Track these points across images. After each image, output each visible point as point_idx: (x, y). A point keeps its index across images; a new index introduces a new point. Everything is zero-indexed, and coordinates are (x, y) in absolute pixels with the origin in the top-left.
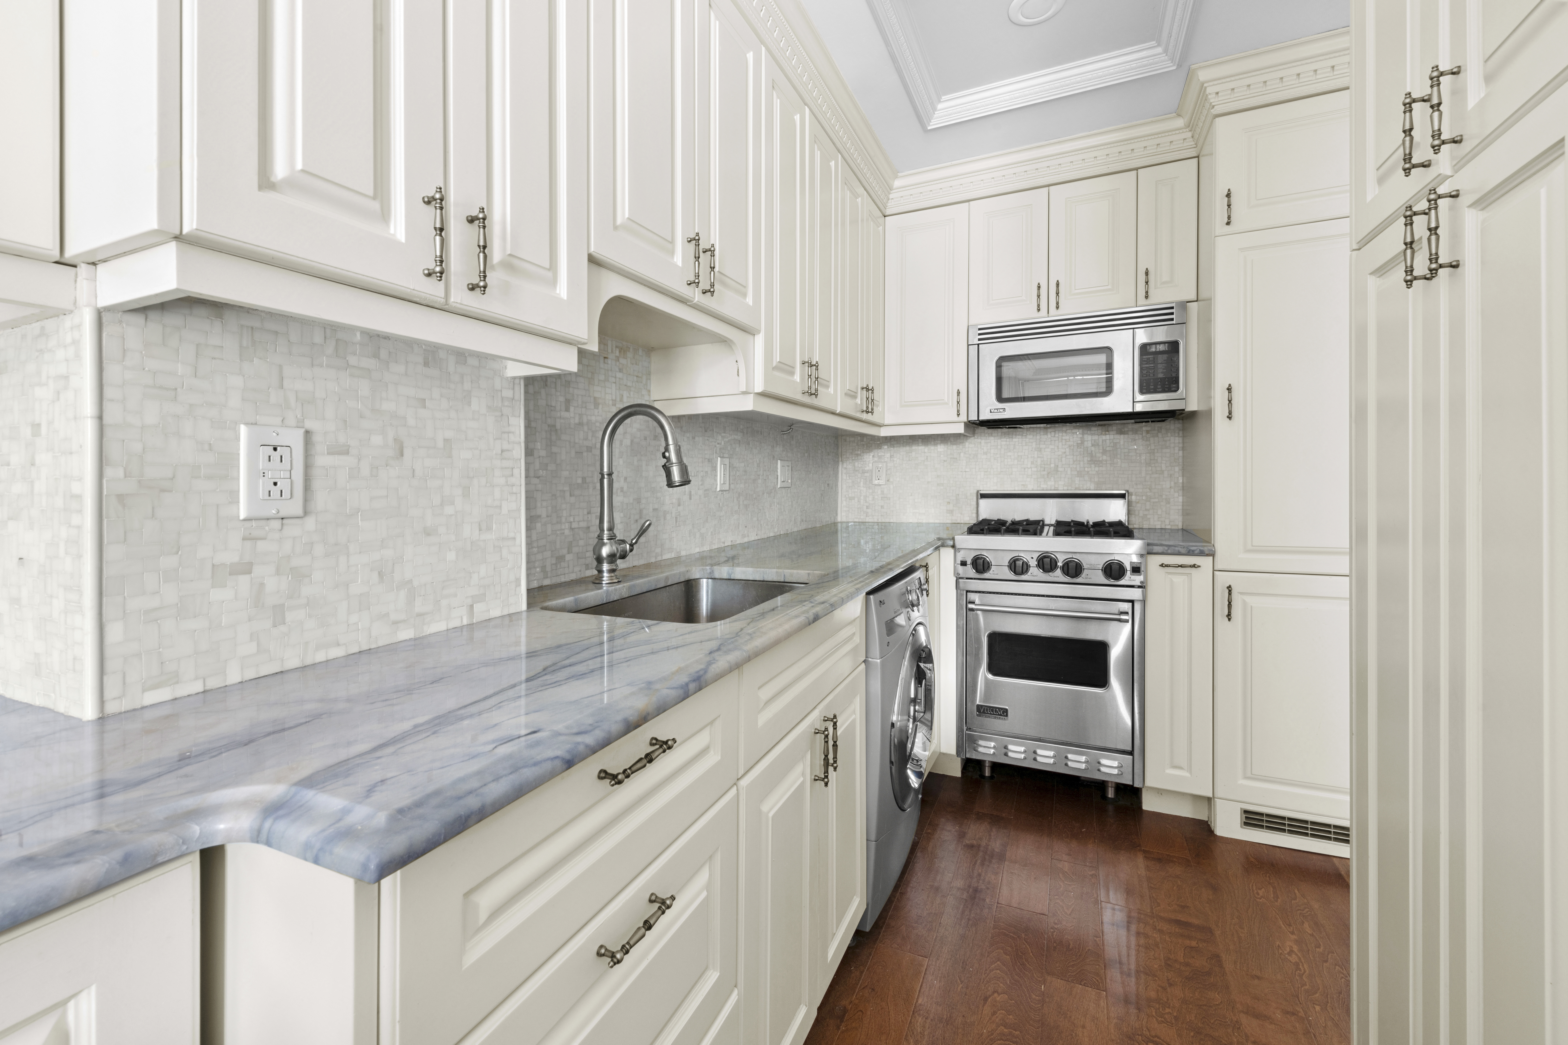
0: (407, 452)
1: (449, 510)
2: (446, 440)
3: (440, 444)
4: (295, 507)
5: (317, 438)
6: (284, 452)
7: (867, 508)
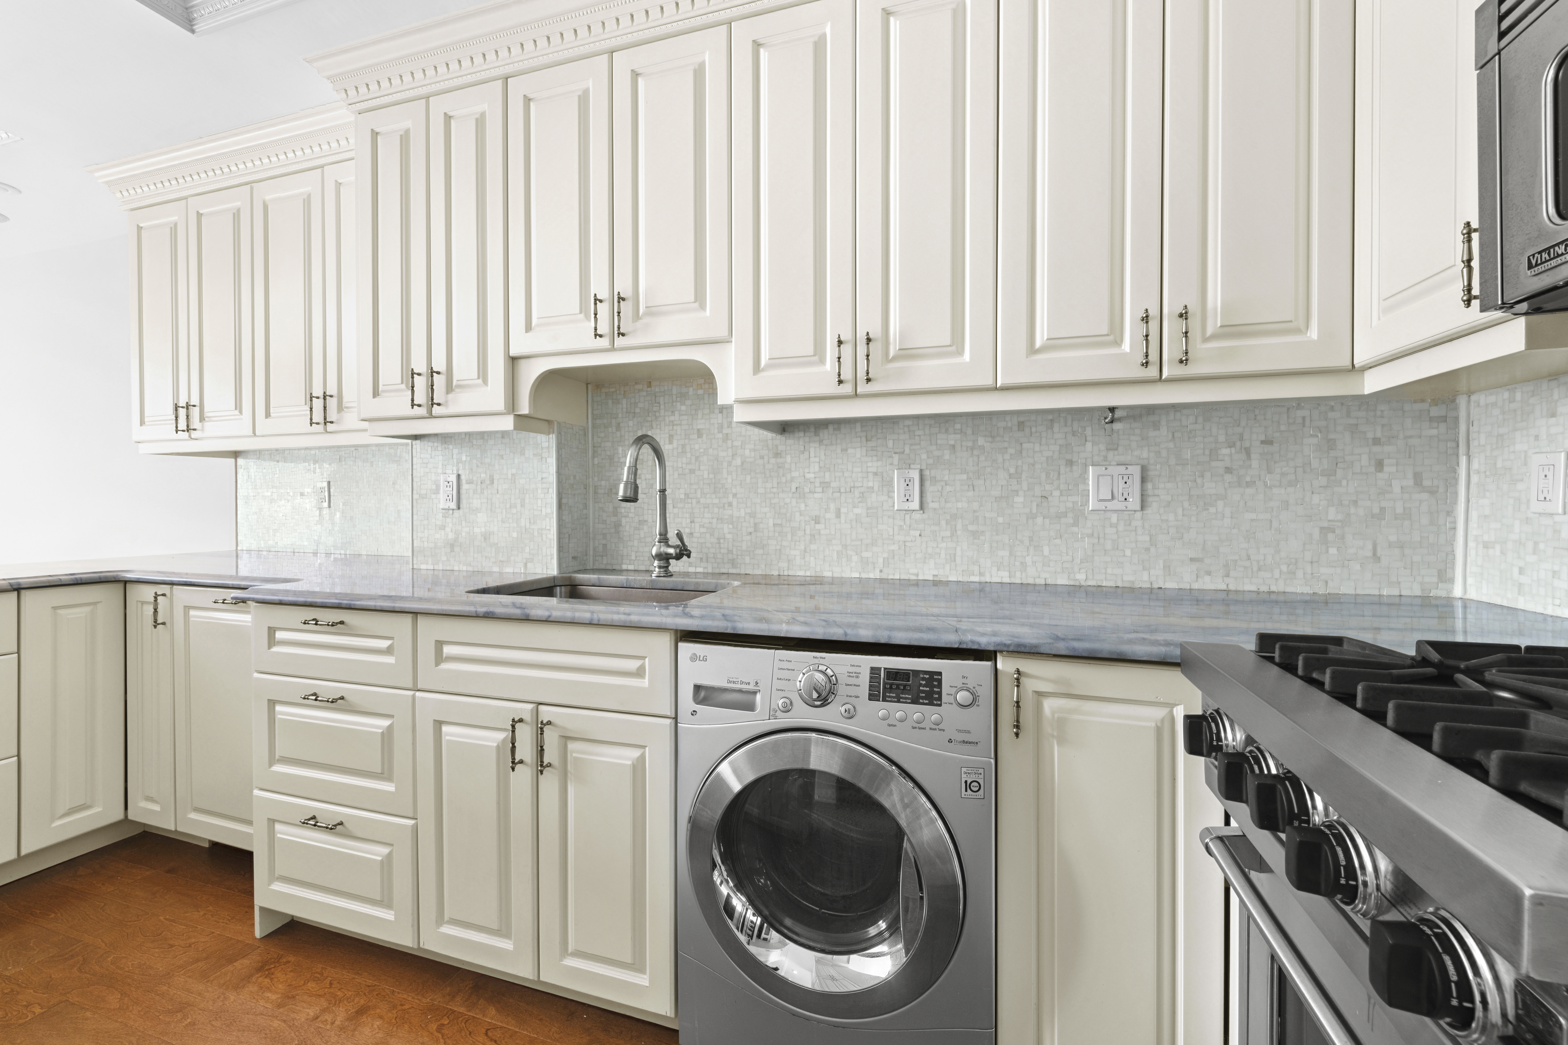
0: (495, 482)
1: (514, 511)
2: (513, 475)
3: (510, 477)
4: (453, 505)
5: (463, 477)
6: (451, 483)
7: (1520, 573)
